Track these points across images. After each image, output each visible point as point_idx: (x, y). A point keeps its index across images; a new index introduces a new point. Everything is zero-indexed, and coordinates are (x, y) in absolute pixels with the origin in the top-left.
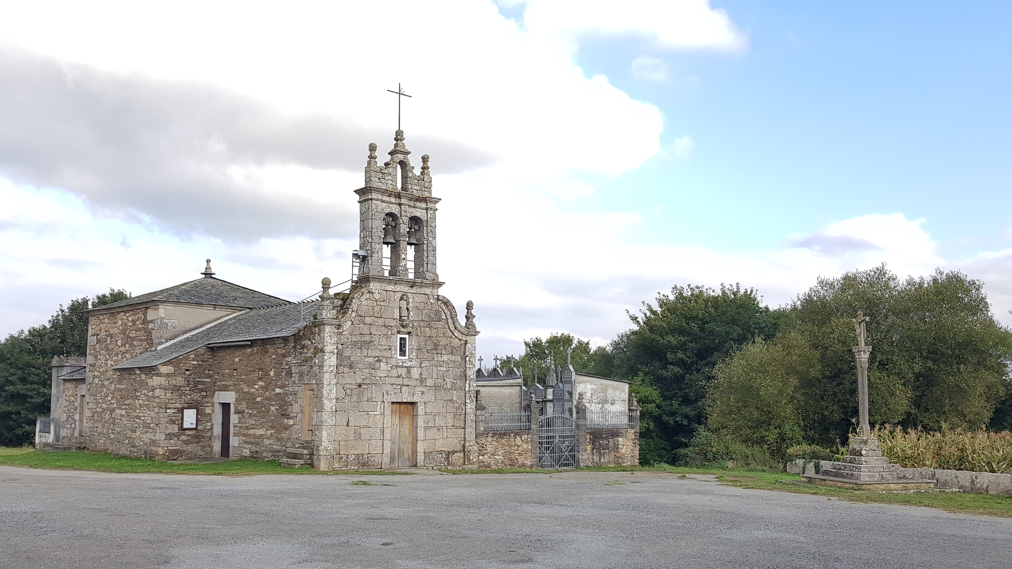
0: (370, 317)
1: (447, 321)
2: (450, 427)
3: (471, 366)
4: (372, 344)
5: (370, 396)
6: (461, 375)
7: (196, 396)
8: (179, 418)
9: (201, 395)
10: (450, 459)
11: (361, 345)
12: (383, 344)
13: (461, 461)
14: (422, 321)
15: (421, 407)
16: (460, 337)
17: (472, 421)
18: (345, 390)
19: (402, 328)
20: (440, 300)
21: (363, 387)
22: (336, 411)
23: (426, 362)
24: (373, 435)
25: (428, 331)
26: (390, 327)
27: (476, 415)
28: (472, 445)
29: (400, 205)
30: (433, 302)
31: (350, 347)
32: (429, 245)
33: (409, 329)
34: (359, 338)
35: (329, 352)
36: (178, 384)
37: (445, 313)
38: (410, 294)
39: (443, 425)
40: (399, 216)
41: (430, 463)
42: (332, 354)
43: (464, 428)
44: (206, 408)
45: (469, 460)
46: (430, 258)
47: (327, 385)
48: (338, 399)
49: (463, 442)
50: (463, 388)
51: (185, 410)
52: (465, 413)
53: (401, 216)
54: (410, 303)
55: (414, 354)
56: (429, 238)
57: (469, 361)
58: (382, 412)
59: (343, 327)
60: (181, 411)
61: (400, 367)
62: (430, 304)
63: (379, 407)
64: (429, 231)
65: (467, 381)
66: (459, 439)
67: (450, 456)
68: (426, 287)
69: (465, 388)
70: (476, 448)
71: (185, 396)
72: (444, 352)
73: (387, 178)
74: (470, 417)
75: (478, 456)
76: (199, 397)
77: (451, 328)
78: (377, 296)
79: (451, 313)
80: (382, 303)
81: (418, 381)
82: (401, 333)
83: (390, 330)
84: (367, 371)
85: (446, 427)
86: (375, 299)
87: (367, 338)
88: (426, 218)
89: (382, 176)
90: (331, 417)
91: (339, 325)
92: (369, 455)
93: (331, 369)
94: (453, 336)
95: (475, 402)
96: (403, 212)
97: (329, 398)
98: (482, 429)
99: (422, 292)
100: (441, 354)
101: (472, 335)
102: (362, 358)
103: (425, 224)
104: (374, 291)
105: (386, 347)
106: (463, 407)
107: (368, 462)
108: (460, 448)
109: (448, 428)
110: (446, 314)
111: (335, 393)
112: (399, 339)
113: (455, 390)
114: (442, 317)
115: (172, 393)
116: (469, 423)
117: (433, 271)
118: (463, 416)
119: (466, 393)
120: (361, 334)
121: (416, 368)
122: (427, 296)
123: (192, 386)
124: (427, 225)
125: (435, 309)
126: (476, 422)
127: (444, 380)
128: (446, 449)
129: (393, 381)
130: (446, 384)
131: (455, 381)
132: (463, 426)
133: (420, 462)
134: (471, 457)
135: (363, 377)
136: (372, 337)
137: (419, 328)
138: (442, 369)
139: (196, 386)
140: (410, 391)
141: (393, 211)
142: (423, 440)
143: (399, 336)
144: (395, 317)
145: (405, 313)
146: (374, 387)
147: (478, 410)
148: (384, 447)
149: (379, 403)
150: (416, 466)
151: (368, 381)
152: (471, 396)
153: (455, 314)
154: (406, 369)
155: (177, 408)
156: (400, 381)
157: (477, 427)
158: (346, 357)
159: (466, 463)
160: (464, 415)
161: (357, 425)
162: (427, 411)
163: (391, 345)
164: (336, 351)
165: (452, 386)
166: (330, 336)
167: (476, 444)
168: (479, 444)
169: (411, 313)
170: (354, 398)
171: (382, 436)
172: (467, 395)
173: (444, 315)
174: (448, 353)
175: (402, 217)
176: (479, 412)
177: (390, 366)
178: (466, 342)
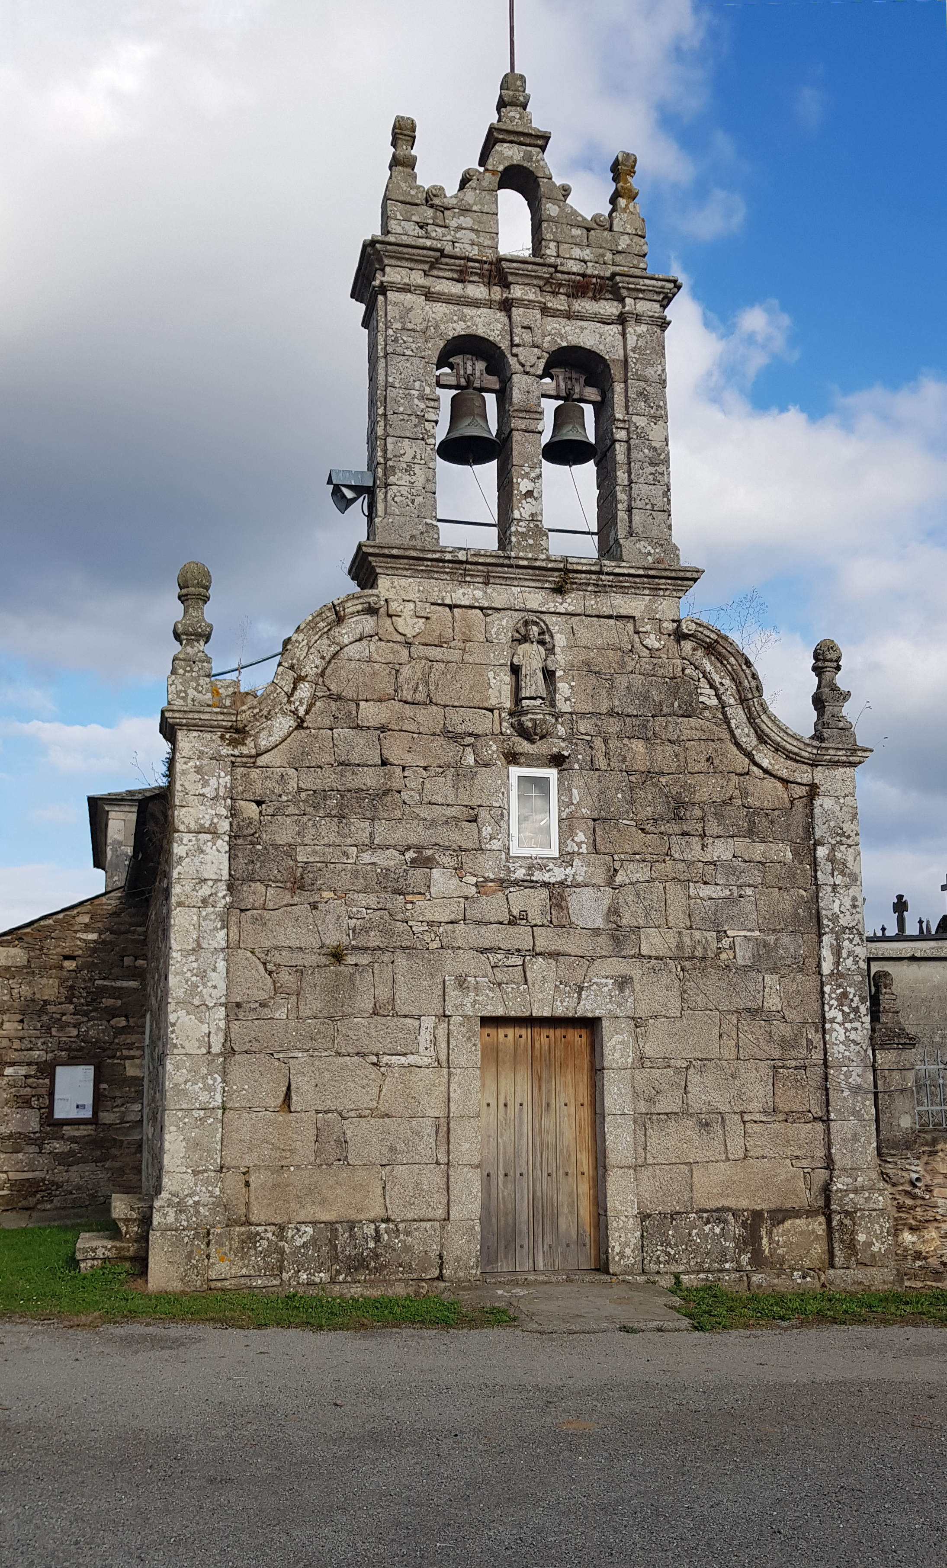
0: (380, 700)
1: (724, 714)
2: (758, 1117)
3: (839, 880)
4: (389, 798)
5: (383, 992)
6: (796, 915)
7: (95, 1030)
8: (43, 1091)
9: (112, 1027)
10: (765, 1241)
11: (340, 806)
12: (440, 800)
13: (818, 1250)
14: (611, 713)
15: (618, 1038)
16: (784, 774)
17: (856, 1090)
18: (270, 973)
19: (525, 743)
20: (686, 637)
21: (351, 960)
22: (229, 1051)
23: (631, 866)
24: (401, 1146)
25: (642, 750)
26: (470, 740)
27: (875, 1071)
28: (863, 1188)
29: (506, 306)
30: (657, 645)
31: (292, 810)
32: (632, 442)
33: (558, 746)
34: (329, 779)
35: (193, 826)
36: (38, 996)
37: (712, 686)
38: (554, 618)
39: (722, 1108)
40: (504, 345)
41: (672, 1259)
42: (209, 836)
43: (826, 1121)
44: (128, 1063)
45: (851, 1246)
46: (641, 489)
47: (186, 953)
48: (238, 1005)
49: (823, 1174)
50: (811, 962)
51: (59, 1070)
52: (825, 1060)
53: (513, 345)
54: (557, 650)
55: (580, 837)
56: (635, 419)
57: (831, 859)
58: (443, 1058)
59: (256, 737)
60: (47, 1070)
61: (516, 883)
62: (646, 653)
63: (425, 1037)
64: (632, 395)
65: (825, 938)
66: (804, 1163)
67: (763, 1233)
68: (623, 590)
69: (819, 966)
70: (881, 1201)
71: (62, 1027)
72: (713, 827)
73: (453, 223)
74: (848, 1075)
75: (896, 1232)
76: (103, 1031)
77: (743, 740)
78: (409, 625)
79: (738, 684)
80: (434, 653)
81: (603, 940)
82: (523, 760)
83: (469, 750)
84: (371, 900)
85: (742, 1113)
86: (399, 638)
87: (370, 779)
88: (621, 352)
89: (434, 218)
90: (204, 1078)
91: (238, 731)
92: (383, 1226)
93: (205, 891)
94: (755, 769)
95: (867, 1019)
96: (518, 330)
97: (196, 1002)
98: (906, 1122)
99: (607, 611)
100: (703, 836)
101: (837, 764)
102: (345, 854)
103: (616, 372)
104: (394, 607)
105: (450, 812)
106: (816, 1038)
107: (377, 1256)
108: (805, 1197)
109: (747, 1118)
110: (716, 689)
111: (222, 986)
112: (514, 781)
113: (774, 970)
114: (702, 699)
115: (22, 1021)
116: (841, 1098)
117: (655, 533)
118: (815, 1075)
119: (822, 984)
120: (341, 764)
121: (590, 889)
122: (630, 626)
123: (82, 1000)
124: (626, 375)
125: (669, 672)
126: (876, 1094)
127: (721, 934)
128: (744, 1203)
129: (489, 936)
130: (732, 947)
131: (771, 939)
132: (817, 1111)
133: (622, 1255)
134: (861, 1238)
135: (352, 922)
136: (390, 776)
137: (598, 742)
138: (706, 891)
139: (94, 1000)
140: (565, 974)
141: (481, 332)
142: (635, 1168)
143: (515, 771)
144: (493, 702)
145: (534, 685)
146: (402, 960)
147: (883, 1046)
148: (454, 1192)
149: (428, 1022)
150: (608, 1273)
151: (374, 939)
152: (845, 994)
153: (753, 684)
154: (544, 893)
155: (37, 1064)
156: (520, 937)
157: (883, 1118)
158: (276, 847)
159: (839, 1260)
160: (820, 1071)
161: (329, 1104)
162: (649, 1051)
163: (474, 803)
164: (224, 826)
165: (757, 957)
166: (198, 770)
167: (882, 1185)
168: (894, 1185)
169: (563, 688)
170: (313, 1004)
171: (443, 1149)
172: (827, 989)
173: (713, 692)
174: (733, 830)
175: (515, 350)
176: (885, 1058)
177: (474, 880)
178: (813, 790)
